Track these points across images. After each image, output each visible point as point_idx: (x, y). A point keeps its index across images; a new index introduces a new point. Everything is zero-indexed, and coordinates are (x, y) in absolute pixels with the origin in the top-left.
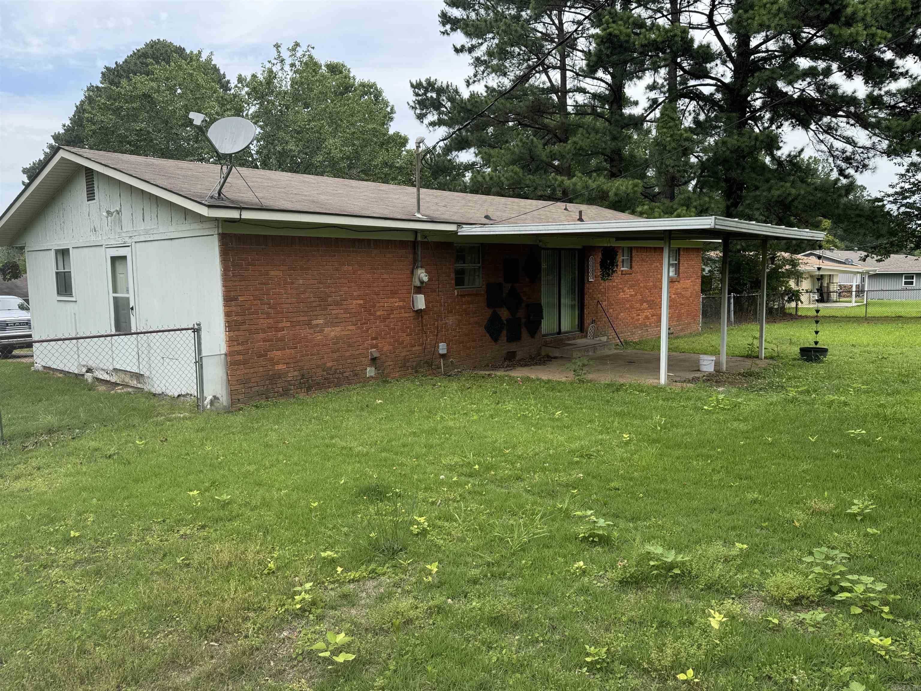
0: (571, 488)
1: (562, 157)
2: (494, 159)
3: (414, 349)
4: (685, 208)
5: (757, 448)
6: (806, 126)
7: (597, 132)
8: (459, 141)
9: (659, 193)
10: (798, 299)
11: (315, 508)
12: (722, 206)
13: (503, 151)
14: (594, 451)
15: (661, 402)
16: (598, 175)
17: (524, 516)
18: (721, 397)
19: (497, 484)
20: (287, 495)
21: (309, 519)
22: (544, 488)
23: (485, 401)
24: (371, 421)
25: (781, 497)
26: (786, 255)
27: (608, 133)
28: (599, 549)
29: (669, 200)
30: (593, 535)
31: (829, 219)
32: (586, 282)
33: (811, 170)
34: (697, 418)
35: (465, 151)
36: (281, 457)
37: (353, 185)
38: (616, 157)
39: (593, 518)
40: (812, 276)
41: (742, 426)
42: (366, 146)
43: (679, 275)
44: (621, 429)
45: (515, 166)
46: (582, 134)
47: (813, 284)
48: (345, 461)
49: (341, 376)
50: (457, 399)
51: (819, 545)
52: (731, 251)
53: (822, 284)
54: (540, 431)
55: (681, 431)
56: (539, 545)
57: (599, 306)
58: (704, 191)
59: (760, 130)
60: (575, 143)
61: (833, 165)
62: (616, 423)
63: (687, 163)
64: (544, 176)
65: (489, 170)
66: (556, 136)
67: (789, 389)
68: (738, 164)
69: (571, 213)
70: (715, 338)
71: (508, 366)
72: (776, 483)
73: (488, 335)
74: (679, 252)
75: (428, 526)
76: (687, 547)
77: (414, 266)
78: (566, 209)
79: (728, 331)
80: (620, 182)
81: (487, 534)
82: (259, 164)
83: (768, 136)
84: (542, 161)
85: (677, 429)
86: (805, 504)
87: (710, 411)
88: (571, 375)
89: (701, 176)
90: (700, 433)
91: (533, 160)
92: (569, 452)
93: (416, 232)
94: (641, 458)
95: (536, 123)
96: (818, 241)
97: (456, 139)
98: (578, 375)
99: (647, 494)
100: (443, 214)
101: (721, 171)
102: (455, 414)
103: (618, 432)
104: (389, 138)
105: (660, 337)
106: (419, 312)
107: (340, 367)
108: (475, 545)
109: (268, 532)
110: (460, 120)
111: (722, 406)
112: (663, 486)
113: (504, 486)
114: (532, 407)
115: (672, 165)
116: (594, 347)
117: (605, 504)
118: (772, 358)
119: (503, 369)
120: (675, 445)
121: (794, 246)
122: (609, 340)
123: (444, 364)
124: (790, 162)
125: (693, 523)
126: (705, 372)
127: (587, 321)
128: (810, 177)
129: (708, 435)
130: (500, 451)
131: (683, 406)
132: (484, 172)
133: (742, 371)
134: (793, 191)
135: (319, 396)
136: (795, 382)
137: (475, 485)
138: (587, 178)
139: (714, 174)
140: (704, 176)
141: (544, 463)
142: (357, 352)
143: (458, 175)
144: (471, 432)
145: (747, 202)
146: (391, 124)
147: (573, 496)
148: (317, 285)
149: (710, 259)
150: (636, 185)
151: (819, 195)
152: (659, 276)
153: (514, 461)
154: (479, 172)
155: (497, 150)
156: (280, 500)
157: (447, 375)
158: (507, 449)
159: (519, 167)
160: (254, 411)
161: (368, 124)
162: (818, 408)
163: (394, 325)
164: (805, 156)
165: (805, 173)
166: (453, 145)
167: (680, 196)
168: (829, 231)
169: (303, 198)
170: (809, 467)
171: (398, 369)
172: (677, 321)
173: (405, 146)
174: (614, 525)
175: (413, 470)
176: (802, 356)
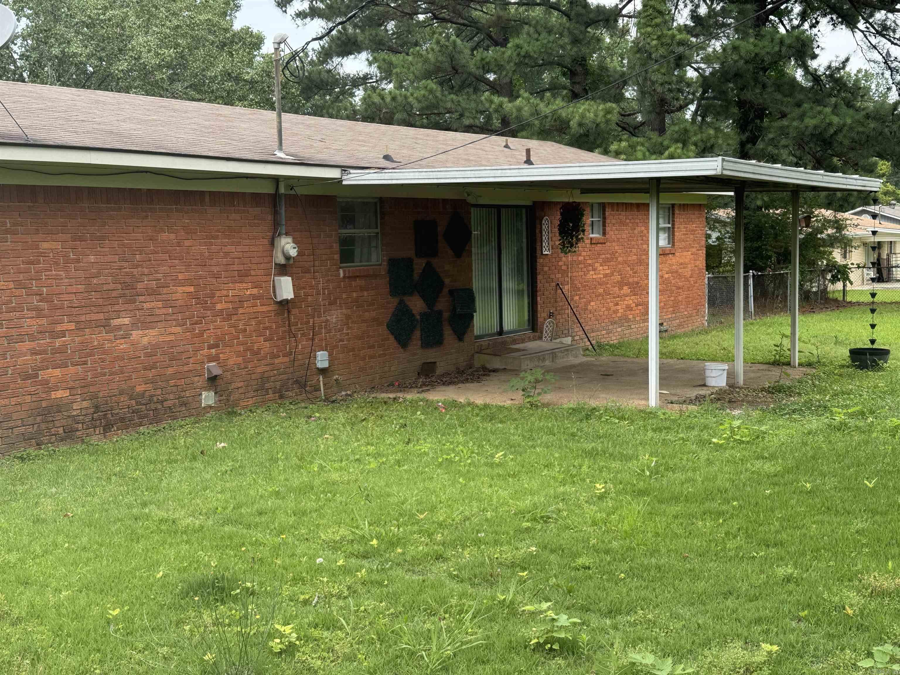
0: (518, 569)
1: (499, 68)
2: (398, 70)
3: (277, 361)
4: (680, 145)
5: (791, 499)
6: (852, 25)
7: (550, 32)
8: (343, 42)
9: (642, 124)
10: (846, 278)
11: (116, 618)
12: (734, 142)
13: (410, 58)
14: (553, 512)
15: (650, 434)
16: (554, 96)
17: (447, 616)
18: (736, 423)
19: (406, 567)
20: (72, 600)
21: (105, 635)
22: (477, 571)
23: (389, 440)
24: (208, 476)
25: (827, 573)
26: (828, 214)
27: (566, 33)
28: (560, 661)
29: (657, 133)
30: (551, 640)
31: (888, 160)
32: (538, 255)
33: (860, 88)
34: (703, 456)
35: (353, 56)
36: (60, 539)
37: (177, 107)
38: (579, 69)
39: (551, 614)
40: (865, 244)
41: (768, 467)
42: (197, 48)
43: (673, 245)
44: (593, 476)
45: (429, 81)
46: (528, 34)
47: (867, 255)
48: (165, 542)
49: (160, 406)
50: (344, 437)
51: (881, 641)
52: (747, 209)
53: (879, 255)
54: (472, 483)
55: (679, 476)
56: (470, 661)
57: (559, 291)
58: (708, 119)
59: (787, 30)
60: (518, 46)
61: (890, 82)
62: (585, 468)
63: (682, 78)
64: (474, 97)
65: (391, 86)
66: (489, 36)
67: (834, 409)
68: (756, 80)
69: (514, 152)
70: (727, 336)
71: (424, 384)
72: (818, 550)
73: (392, 338)
74: (673, 211)
75: (298, 639)
76: (690, 652)
77: (275, 232)
78: (507, 146)
79: (745, 326)
80: (586, 106)
81: (390, 646)
82: (25, 75)
83: (798, 38)
84: (470, 74)
85: (674, 473)
86: (860, 581)
87: (721, 446)
88: (519, 397)
89: (702, 98)
90: (706, 479)
91: (457, 72)
92: (515, 514)
93: (276, 179)
94: (622, 519)
95: (460, 16)
96: (871, 192)
97: (338, 38)
98: (529, 396)
99: (631, 573)
100: (319, 152)
101: (733, 90)
102: (341, 461)
103: (588, 481)
104: (234, 35)
105: (648, 337)
106: (284, 304)
107: (159, 392)
108: (372, 665)
109: (39, 659)
110: (343, 9)
111: (738, 437)
112: (653, 560)
113: (417, 570)
114: (461, 447)
115: (660, 81)
116: (553, 354)
117: (569, 592)
118: (810, 365)
119: (416, 390)
120: (671, 499)
121: (839, 199)
122: (574, 343)
123: (325, 385)
124: (831, 76)
125: (699, 615)
126: (714, 387)
127: (542, 314)
128: (860, 99)
129: (719, 482)
130: (412, 516)
131: (683, 439)
132: (384, 89)
133: (767, 385)
134: (836, 120)
135: (123, 440)
136: (844, 400)
137: (372, 570)
138: (538, 101)
139: (722, 94)
140: (707, 98)
141: (478, 532)
142: (186, 368)
143: (343, 92)
144: (366, 489)
145: (771, 136)
146: (237, 14)
147: (522, 581)
148: (118, 264)
149: (718, 221)
150: (608, 112)
151: (872, 125)
152: (645, 246)
153: (432, 530)
154: (374, 89)
155: (401, 56)
156: (58, 607)
157: (329, 401)
158: (422, 513)
159: (436, 83)
160: (17, 465)
161: (201, 14)
162: (877, 438)
163: (244, 325)
164: (852, 68)
165: (852, 94)
166: (334, 47)
167: (673, 128)
168: (889, 178)
169: (95, 126)
170: (865, 525)
171: (252, 394)
172: (673, 312)
173: (259, 48)
174: (583, 624)
175: (276, 550)
176: (853, 360)
